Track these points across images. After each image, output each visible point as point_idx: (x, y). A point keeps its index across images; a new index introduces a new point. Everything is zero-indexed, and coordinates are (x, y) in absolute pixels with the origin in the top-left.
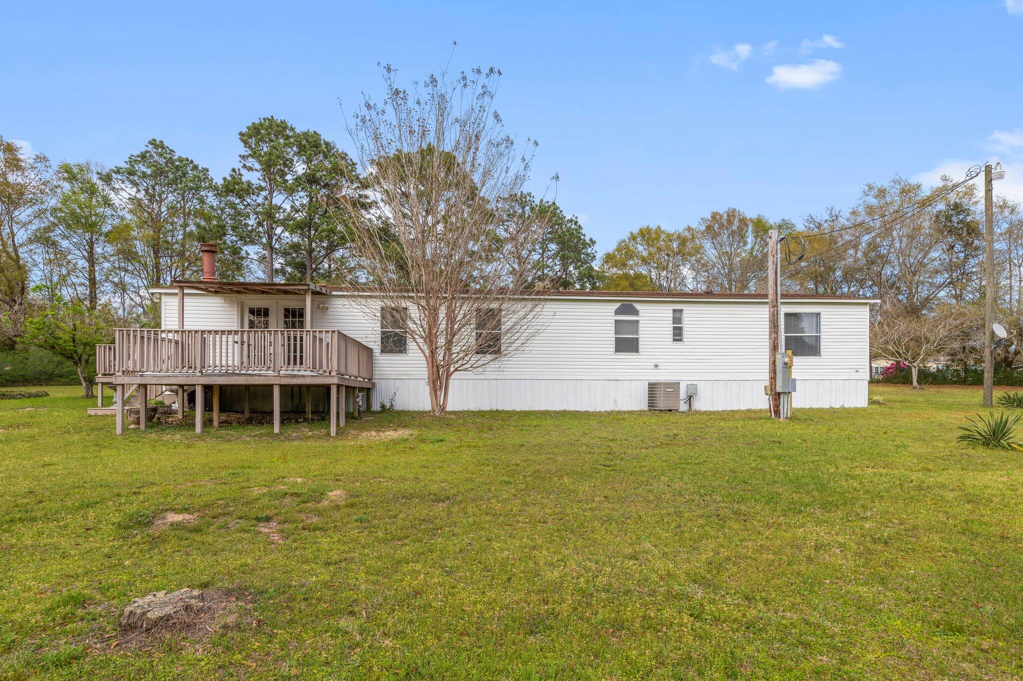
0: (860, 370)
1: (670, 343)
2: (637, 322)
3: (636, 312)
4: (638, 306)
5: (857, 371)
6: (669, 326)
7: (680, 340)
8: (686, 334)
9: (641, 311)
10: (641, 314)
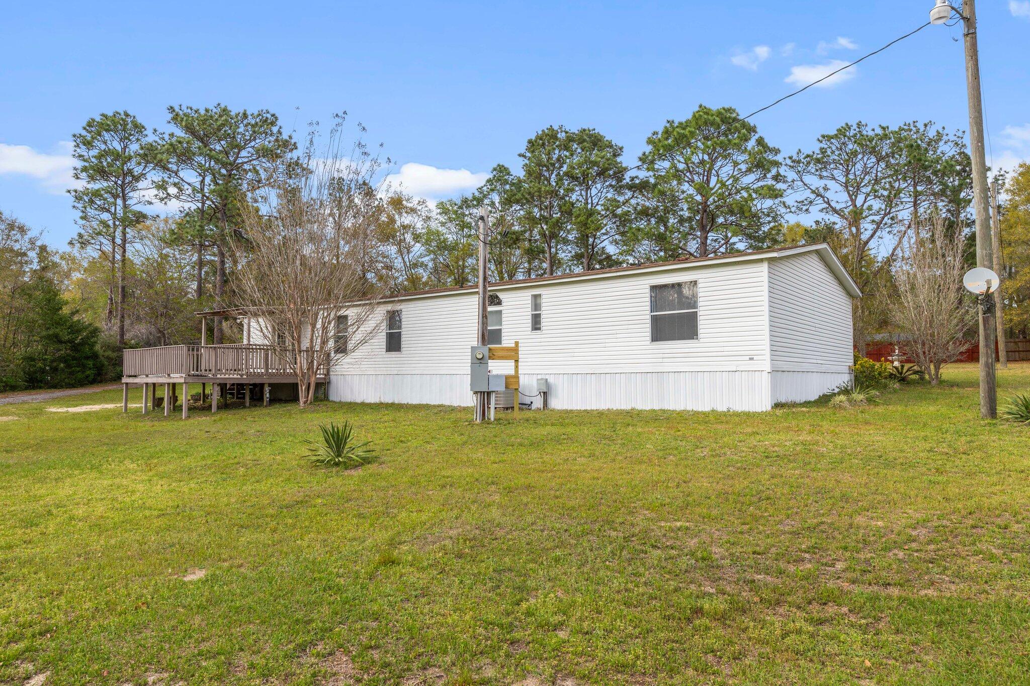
0: (755, 358)
1: (529, 333)
2: (500, 312)
3: (499, 303)
4: (501, 295)
5: (751, 359)
6: (528, 313)
7: (539, 329)
8: (544, 322)
9: (503, 300)
10: (504, 304)
